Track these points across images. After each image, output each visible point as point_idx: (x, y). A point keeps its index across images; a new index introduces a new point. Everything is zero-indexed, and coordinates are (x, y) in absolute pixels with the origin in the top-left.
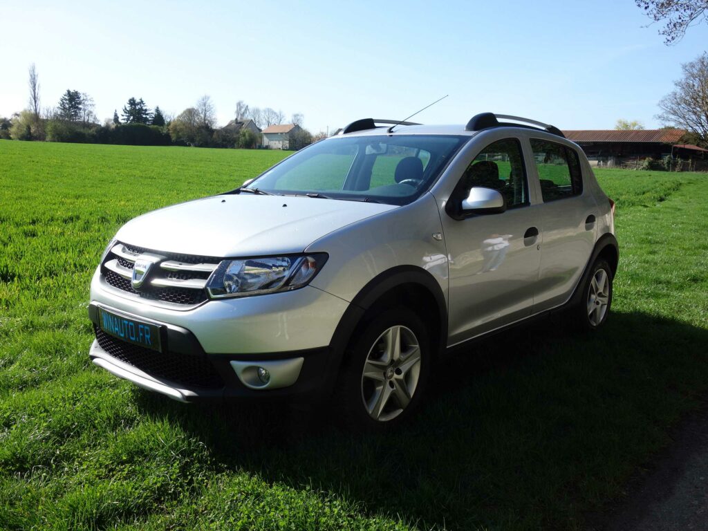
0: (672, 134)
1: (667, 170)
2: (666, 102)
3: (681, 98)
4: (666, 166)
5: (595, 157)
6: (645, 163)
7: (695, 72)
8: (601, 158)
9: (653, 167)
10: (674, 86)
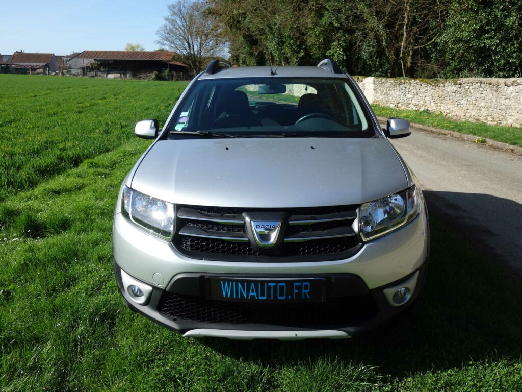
0: (167, 55)
1: (168, 80)
2: (161, 32)
3: (170, 30)
4: (167, 77)
5: (116, 71)
6: (153, 75)
7: (176, 11)
8: (122, 72)
9: (159, 78)
10: (165, 21)
